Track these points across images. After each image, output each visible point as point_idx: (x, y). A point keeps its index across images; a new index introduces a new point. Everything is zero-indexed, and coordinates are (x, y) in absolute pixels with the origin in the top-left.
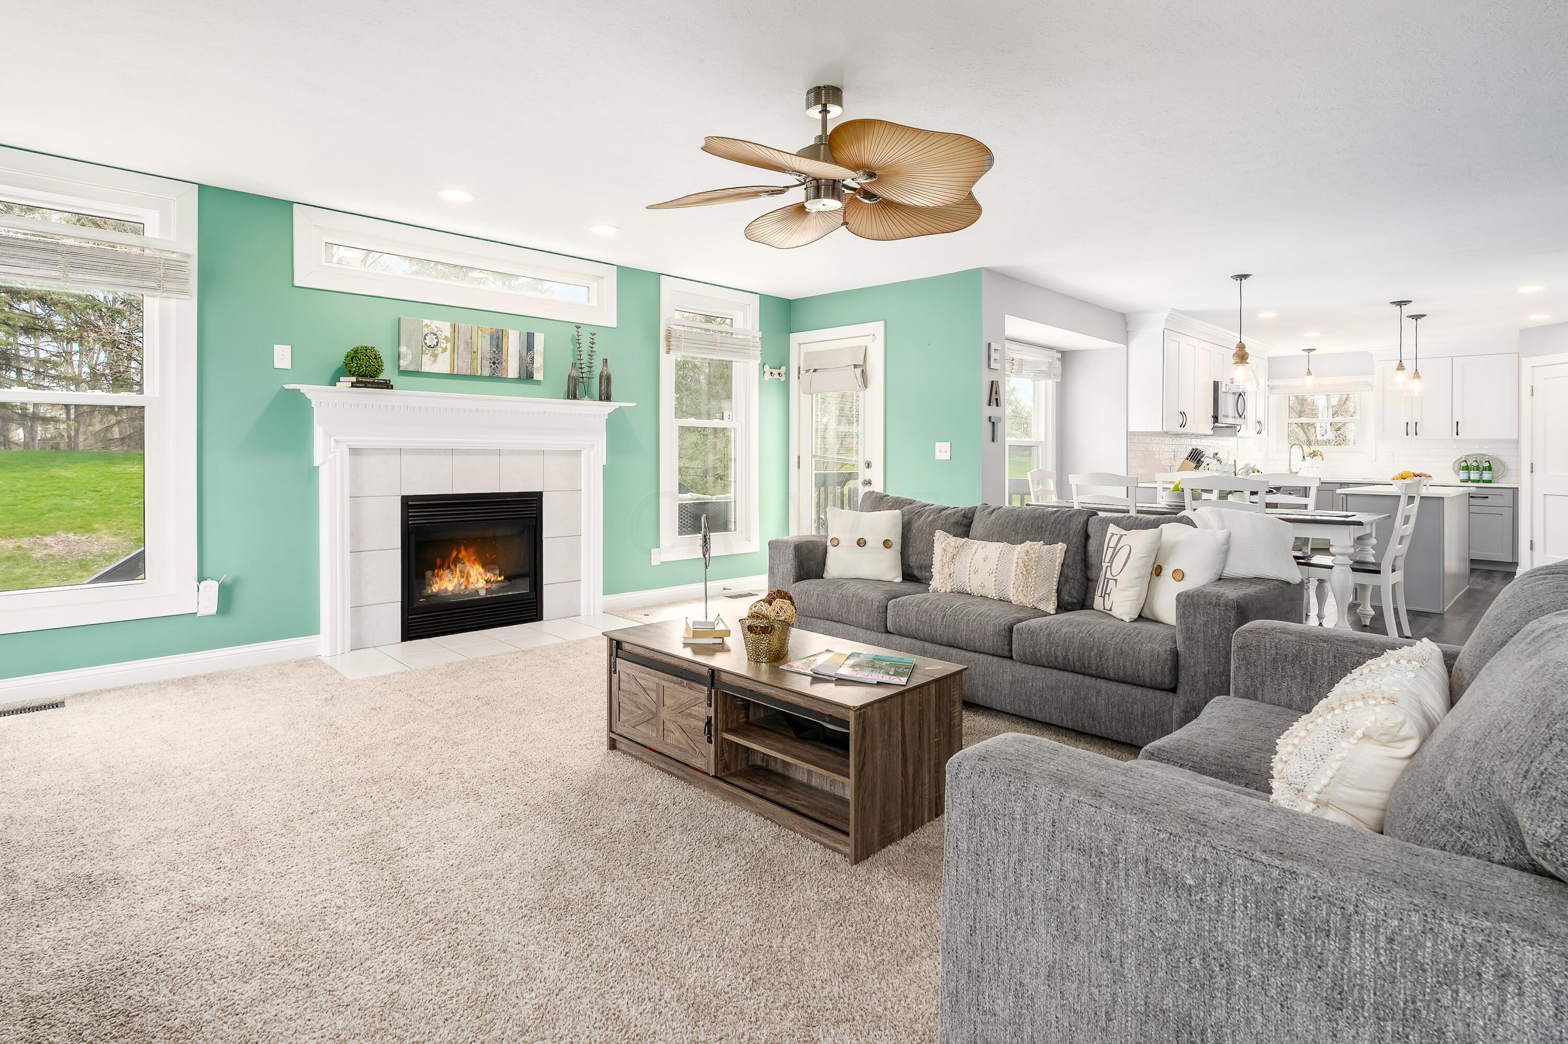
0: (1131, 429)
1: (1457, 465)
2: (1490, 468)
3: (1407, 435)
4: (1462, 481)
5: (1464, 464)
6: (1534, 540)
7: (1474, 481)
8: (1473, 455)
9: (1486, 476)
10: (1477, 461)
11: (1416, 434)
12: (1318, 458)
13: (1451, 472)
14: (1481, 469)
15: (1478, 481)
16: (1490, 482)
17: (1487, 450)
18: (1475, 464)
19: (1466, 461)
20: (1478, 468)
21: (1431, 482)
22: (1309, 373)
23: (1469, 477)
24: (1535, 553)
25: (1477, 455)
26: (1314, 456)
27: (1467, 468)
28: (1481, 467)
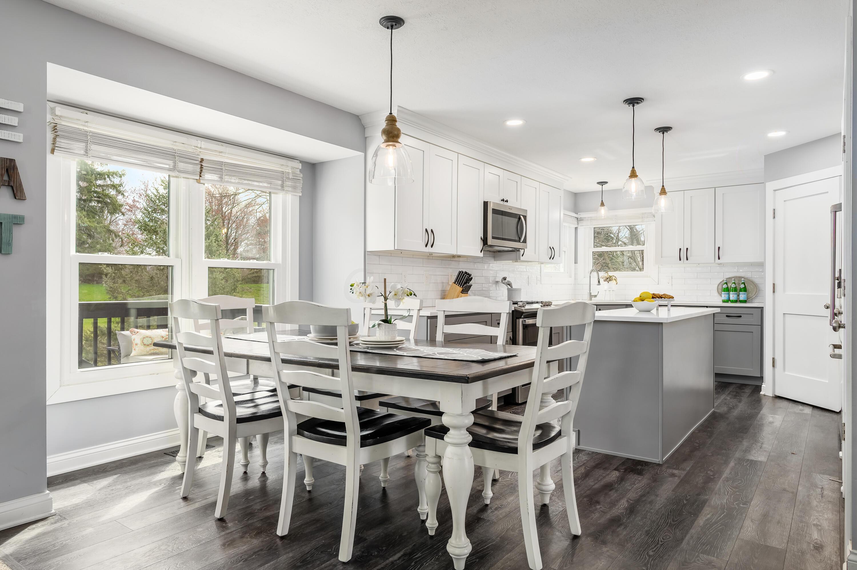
0: (369, 249)
1: (720, 287)
2: (745, 290)
3: (680, 260)
4: (724, 301)
5: (725, 286)
6: (776, 358)
7: (733, 302)
8: (733, 278)
9: (743, 296)
10: (734, 283)
11: (687, 259)
12: (614, 282)
13: (716, 294)
14: (738, 291)
15: (736, 301)
16: (745, 302)
17: (742, 273)
18: (733, 286)
19: (726, 283)
20: (735, 289)
21: (673, 303)
22: (602, 204)
23: (729, 298)
24: (777, 370)
25: (735, 277)
26: (610, 280)
27: (728, 290)
28: (738, 288)
